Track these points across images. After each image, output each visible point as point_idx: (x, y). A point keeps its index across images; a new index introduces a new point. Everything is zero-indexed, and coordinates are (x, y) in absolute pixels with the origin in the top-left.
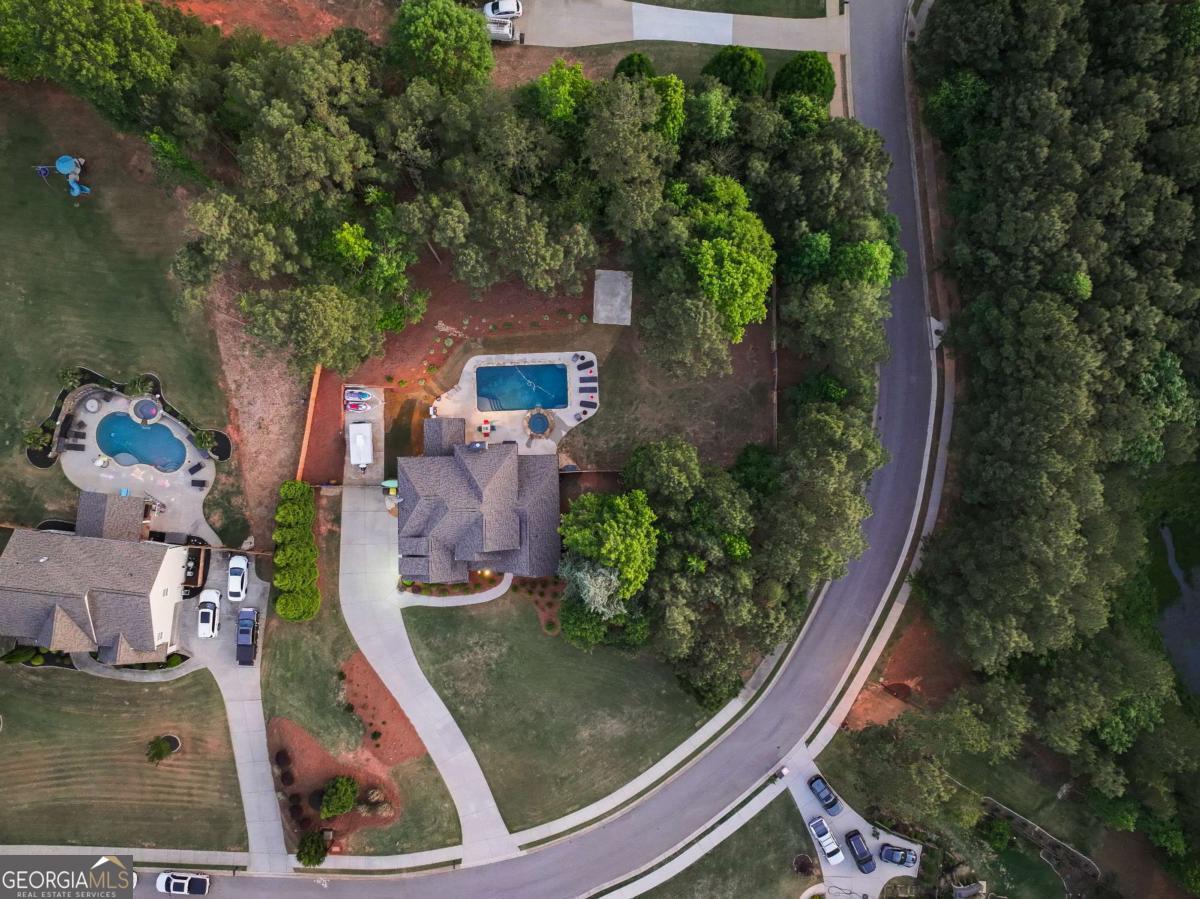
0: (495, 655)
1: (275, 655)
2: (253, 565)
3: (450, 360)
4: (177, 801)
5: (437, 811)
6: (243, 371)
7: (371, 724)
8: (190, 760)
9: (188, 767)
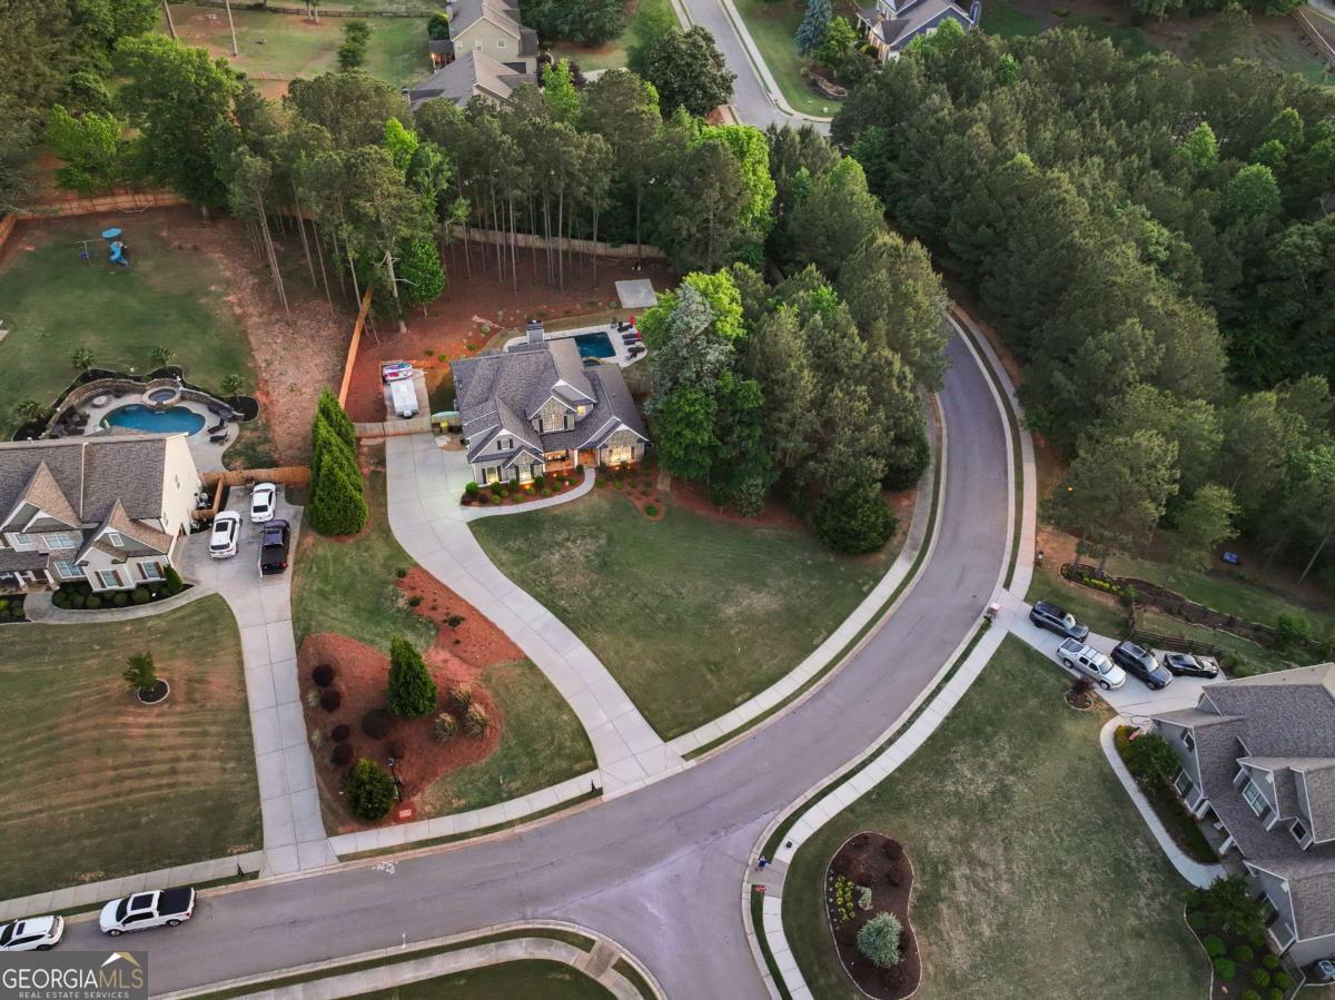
0: (592, 547)
2: (283, 492)
3: (489, 343)
5: (551, 726)
6: (274, 353)
8: (182, 713)
9: (175, 725)
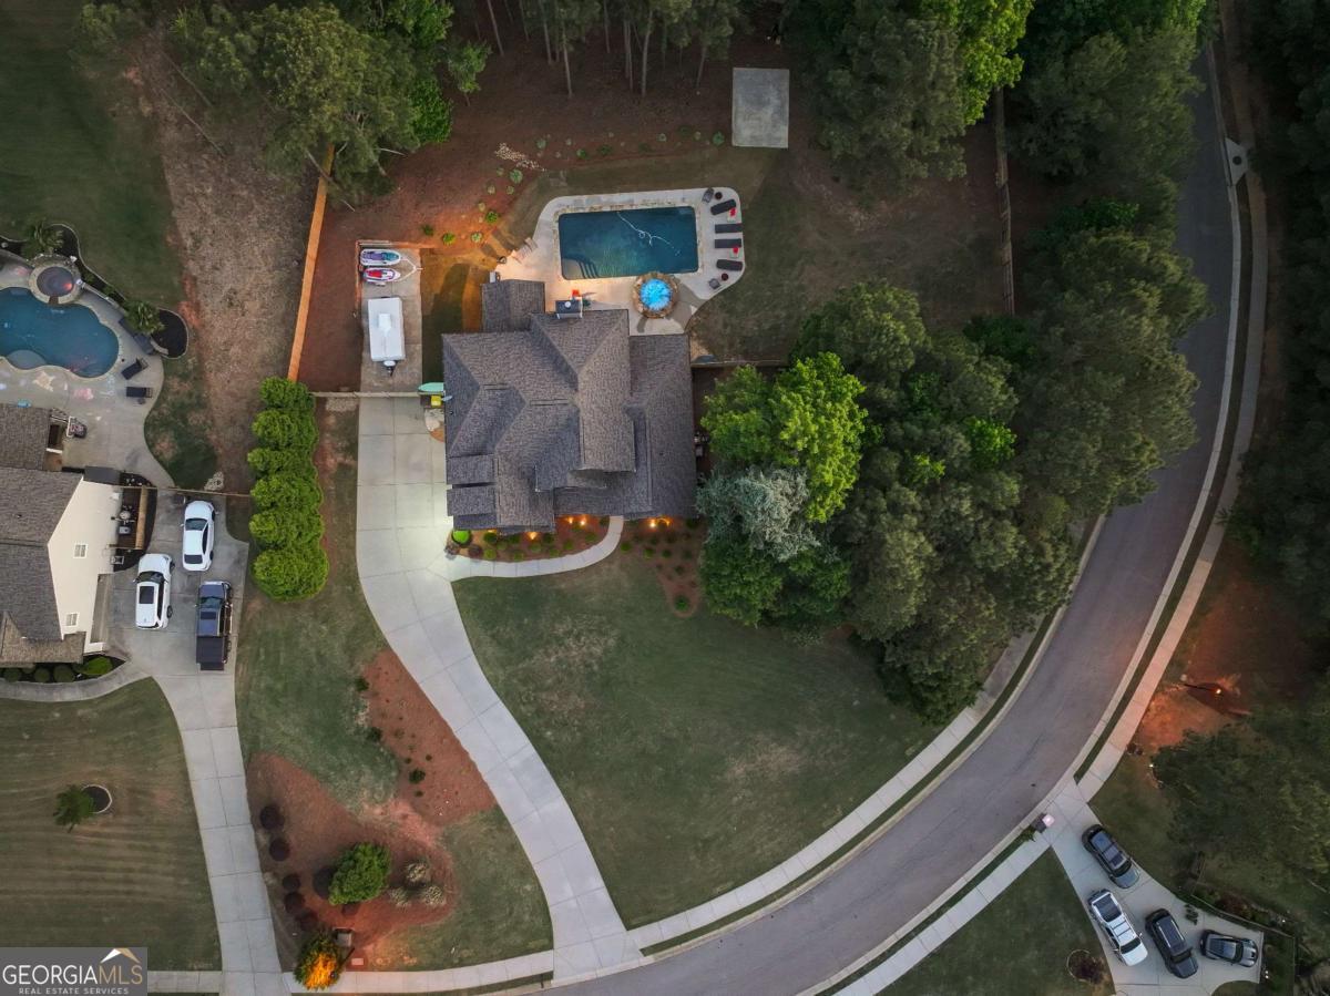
0: (597, 650)
1: (258, 655)
2: (222, 517)
3: (519, 205)
4: (108, 892)
5: (514, 897)
6: (204, 219)
7: (409, 761)
8: (128, 826)
9: (124, 837)
